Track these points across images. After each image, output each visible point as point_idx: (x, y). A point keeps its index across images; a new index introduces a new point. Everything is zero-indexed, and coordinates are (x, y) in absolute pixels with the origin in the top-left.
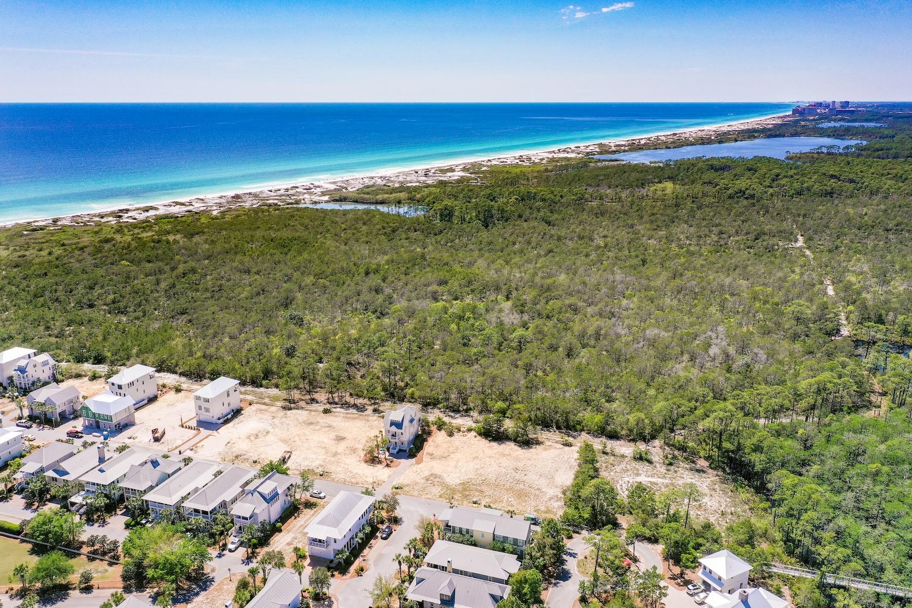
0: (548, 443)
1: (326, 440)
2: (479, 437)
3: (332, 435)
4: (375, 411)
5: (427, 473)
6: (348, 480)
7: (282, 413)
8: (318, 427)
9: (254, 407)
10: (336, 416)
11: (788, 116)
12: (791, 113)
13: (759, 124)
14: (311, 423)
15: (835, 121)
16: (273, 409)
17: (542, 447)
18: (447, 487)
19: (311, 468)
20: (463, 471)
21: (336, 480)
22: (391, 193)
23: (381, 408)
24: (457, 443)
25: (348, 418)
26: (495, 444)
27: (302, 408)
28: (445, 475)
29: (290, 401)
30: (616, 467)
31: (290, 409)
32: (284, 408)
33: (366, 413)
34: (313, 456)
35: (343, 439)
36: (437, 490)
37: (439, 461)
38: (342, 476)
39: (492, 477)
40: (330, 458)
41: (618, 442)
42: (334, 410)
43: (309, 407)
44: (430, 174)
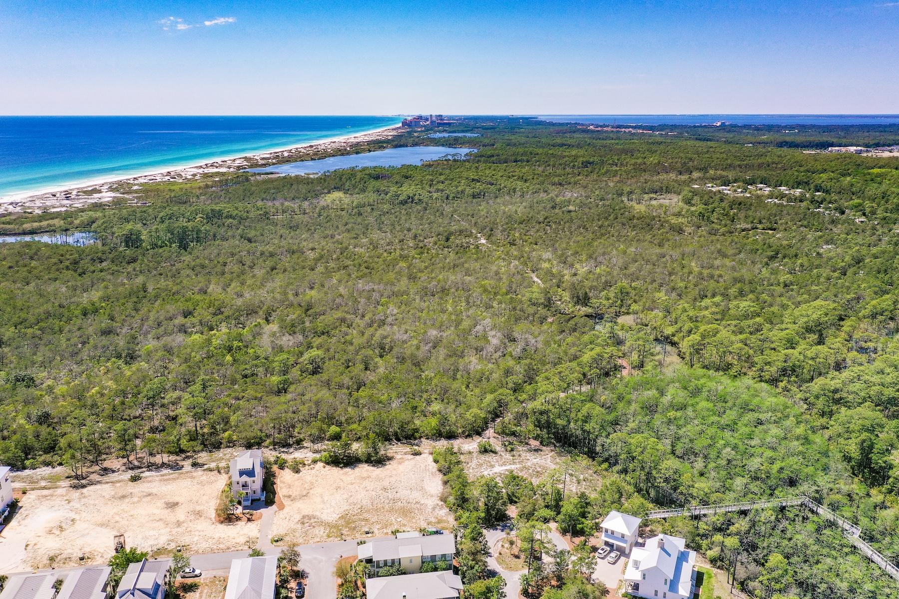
0: (398, 457)
1: (157, 511)
2: (328, 467)
3: (160, 503)
4: (194, 465)
5: (298, 517)
6: (215, 547)
7: (75, 494)
8: (136, 499)
9: (32, 496)
10: (150, 482)
11: (399, 128)
12: (400, 125)
13: (380, 136)
14: (124, 497)
15: (439, 132)
16: (60, 491)
17: (395, 461)
18: (328, 525)
19: (160, 546)
20: (333, 504)
21: (200, 551)
22: (41, 221)
23: (200, 461)
24: (309, 478)
25: (167, 480)
26: (347, 470)
27: (99, 482)
28: (318, 514)
29: (77, 477)
30: (470, 464)
31: (84, 486)
32: (75, 487)
33: (184, 470)
34: (152, 533)
35: (176, 504)
36: (320, 532)
37: (301, 501)
38: (204, 545)
39: (366, 502)
40: (176, 530)
41: (458, 441)
42: (142, 475)
43: (105, 479)
44: (73, 197)
